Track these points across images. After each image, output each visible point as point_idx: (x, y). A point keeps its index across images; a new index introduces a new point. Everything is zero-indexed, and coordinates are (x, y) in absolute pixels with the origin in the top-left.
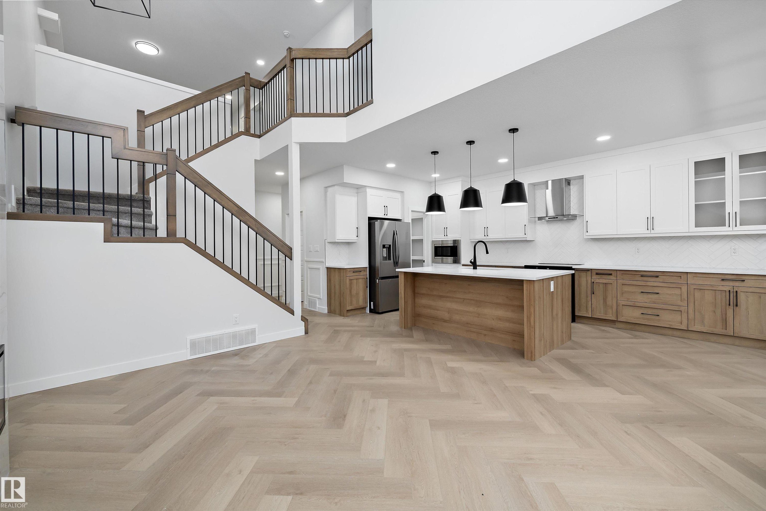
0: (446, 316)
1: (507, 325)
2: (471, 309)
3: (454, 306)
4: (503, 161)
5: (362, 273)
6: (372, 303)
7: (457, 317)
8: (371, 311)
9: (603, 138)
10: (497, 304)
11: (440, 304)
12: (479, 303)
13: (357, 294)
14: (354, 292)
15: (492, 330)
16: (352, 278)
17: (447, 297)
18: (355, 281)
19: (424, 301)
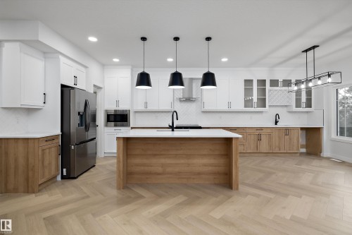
0: (160, 170)
1: (210, 168)
2: (182, 161)
3: (168, 161)
4: (170, 60)
5: (54, 141)
6: (65, 170)
7: (169, 169)
8: (63, 177)
9: (224, 60)
10: (205, 155)
11: (154, 161)
12: (188, 156)
13: (50, 164)
14: (46, 163)
15: (199, 174)
16: (44, 148)
17: (161, 155)
18: (47, 151)
19: (137, 161)
